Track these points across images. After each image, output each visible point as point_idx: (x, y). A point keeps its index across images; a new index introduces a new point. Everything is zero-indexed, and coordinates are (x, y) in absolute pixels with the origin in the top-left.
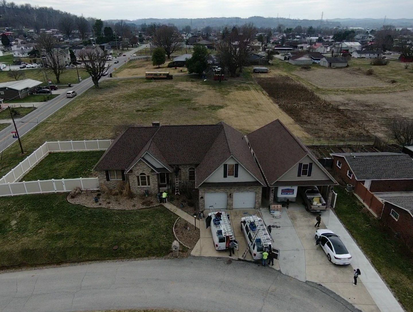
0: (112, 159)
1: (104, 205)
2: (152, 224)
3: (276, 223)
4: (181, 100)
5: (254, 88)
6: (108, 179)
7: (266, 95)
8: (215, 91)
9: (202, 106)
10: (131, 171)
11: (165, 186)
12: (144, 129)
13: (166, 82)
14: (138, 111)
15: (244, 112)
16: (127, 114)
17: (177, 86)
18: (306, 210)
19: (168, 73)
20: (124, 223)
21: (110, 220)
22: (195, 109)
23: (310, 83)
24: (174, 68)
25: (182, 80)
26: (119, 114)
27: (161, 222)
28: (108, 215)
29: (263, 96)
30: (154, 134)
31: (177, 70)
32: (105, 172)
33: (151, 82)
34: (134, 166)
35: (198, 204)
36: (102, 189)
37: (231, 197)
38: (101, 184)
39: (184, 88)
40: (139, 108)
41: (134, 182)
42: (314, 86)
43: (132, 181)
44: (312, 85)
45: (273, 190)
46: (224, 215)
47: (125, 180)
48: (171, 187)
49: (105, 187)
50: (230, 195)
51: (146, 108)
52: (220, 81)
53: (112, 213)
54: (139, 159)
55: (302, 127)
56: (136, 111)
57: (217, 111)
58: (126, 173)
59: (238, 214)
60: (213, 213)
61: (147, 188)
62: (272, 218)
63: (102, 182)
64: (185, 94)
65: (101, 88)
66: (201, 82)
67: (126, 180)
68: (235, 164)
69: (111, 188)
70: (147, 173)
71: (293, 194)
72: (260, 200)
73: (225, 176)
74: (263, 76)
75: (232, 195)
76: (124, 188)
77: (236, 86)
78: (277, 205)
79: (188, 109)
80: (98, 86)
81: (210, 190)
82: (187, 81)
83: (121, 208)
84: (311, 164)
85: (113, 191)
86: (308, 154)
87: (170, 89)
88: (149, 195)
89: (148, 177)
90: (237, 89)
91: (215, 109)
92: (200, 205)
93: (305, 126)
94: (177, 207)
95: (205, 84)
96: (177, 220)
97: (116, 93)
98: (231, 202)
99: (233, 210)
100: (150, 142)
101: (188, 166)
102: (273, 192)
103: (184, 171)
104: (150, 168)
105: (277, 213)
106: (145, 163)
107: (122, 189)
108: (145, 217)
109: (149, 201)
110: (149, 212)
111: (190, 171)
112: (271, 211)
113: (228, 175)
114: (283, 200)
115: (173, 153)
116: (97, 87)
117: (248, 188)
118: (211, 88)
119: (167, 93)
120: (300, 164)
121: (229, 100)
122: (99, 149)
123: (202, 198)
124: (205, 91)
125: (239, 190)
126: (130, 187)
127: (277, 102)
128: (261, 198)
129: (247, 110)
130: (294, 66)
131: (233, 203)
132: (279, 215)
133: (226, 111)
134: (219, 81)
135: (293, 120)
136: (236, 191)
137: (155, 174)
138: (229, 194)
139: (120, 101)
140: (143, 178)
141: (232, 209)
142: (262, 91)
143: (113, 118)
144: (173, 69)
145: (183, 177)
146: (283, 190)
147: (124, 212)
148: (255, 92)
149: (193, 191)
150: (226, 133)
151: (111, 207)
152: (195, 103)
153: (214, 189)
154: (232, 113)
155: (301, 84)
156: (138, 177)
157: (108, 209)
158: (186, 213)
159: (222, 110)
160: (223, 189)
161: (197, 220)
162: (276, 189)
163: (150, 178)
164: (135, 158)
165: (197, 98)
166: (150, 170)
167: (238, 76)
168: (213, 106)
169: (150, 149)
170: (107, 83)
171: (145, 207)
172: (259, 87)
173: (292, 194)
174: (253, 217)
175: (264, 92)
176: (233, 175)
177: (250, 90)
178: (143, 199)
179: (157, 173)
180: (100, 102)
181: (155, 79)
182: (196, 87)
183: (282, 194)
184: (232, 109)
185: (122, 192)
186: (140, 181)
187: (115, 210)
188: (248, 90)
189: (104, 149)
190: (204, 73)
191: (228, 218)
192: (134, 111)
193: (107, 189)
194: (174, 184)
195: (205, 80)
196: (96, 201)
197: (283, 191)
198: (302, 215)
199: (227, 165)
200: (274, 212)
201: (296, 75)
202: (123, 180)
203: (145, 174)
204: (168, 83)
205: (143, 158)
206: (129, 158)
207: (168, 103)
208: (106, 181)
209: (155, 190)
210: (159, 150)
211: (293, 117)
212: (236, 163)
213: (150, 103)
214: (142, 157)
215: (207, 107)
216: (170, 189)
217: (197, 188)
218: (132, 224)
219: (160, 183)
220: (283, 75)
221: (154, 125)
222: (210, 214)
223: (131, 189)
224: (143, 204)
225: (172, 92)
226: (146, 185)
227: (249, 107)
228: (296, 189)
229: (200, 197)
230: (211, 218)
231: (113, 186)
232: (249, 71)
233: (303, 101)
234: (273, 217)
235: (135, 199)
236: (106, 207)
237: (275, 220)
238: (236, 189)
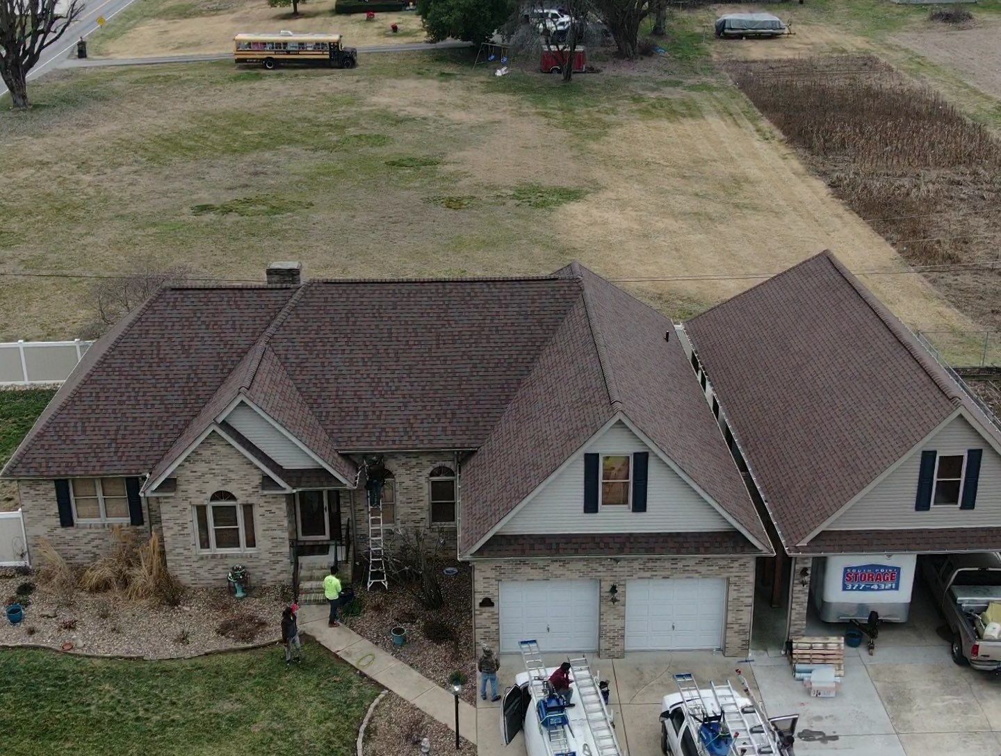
0: (84, 431)
1: (49, 637)
2: (265, 724)
3: (819, 718)
4: (393, 164)
5: (720, 107)
6: (66, 519)
7: (773, 138)
8: (544, 120)
9: (486, 188)
10: (170, 484)
11: (322, 549)
12: (231, 293)
13: (325, 79)
14: (205, 208)
15: (674, 215)
16: (154, 225)
17: (375, 99)
18: (952, 662)
19: (335, 38)
20: (138, 719)
21: (75, 704)
22: (454, 204)
23: (971, 83)
24: (364, 16)
25: (398, 76)
26: (117, 223)
27: (303, 713)
28: (64, 678)
29: (757, 144)
30: (273, 318)
31: (376, 25)
32: (52, 485)
33: (259, 77)
34: (186, 460)
35: (470, 628)
36: (40, 565)
37: (614, 600)
38: (35, 542)
39: (409, 109)
40: (205, 197)
41: (186, 531)
42: (988, 99)
43: (177, 528)
44: (976, 92)
45: (804, 572)
46: (588, 681)
47: (142, 523)
48: (351, 554)
49: (52, 555)
50: (614, 590)
51: (240, 195)
52: (568, 78)
53: (82, 673)
54: (210, 431)
55: (934, 282)
56: (192, 209)
57: (551, 210)
58: (148, 494)
59: (647, 677)
60: (535, 673)
61: (242, 557)
62: (804, 699)
63: (41, 530)
64: (409, 136)
65: (36, 107)
66: (482, 82)
67: (147, 524)
68: (635, 454)
69: (80, 559)
70: (243, 488)
71: (897, 588)
72: (747, 617)
73: (591, 506)
74: (757, 51)
75: (619, 589)
76: (139, 559)
77: (637, 99)
78: (826, 637)
79: (427, 201)
80: (24, 97)
81: (526, 570)
82: (420, 74)
83: (121, 647)
84: (975, 456)
85: (88, 572)
86: (961, 410)
87: (342, 113)
88: (248, 590)
89: (248, 508)
90: (646, 113)
91: (544, 205)
92: (478, 634)
93: (949, 279)
94: (377, 644)
95: (504, 92)
96: (373, 705)
97: (103, 130)
98: (618, 623)
99: (628, 658)
100: (259, 355)
101: (424, 460)
102: (807, 579)
103: (408, 483)
104: (257, 468)
105: (823, 676)
106: (233, 447)
107: (130, 565)
108: (230, 691)
109: (251, 619)
110: (251, 666)
111: (433, 483)
112: (798, 667)
113: (604, 503)
114: (852, 616)
115: (357, 405)
116: (20, 101)
117: (691, 560)
118: (527, 107)
119: (330, 131)
120: (924, 453)
121: (609, 161)
122: (24, 383)
123: (487, 603)
124: (499, 122)
125: (651, 569)
126: (163, 553)
127: (821, 168)
128: (751, 609)
129: (687, 208)
130: (900, 11)
131: (623, 628)
132: (834, 685)
133: (594, 212)
134: (562, 77)
135: (893, 250)
136: (642, 574)
137: (275, 497)
138: (607, 587)
139: (121, 165)
140: (224, 515)
141: (622, 654)
142: (753, 120)
143: (90, 239)
144: (359, 22)
145: (402, 510)
146: (852, 568)
147: (136, 669)
148: (722, 123)
149: (449, 569)
150: (592, 314)
151: (81, 644)
152: (455, 177)
153: (541, 564)
154: (618, 220)
155: (929, 87)
156: (201, 510)
157: (67, 652)
158: (415, 674)
159: (574, 208)
160: (580, 565)
161: (464, 706)
162: (821, 566)
163: (257, 512)
164: (187, 424)
165: (461, 154)
166: (257, 480)
167: (648, 51)
168: (537, 189)
169: (255, 386)
170: (62, 84)
171: (230, 644)
172: (741, 102)
173: (891, 589)
174: (719, 692)
175: (765, 124)
176: (626, 502)
177: (703, 117)
178: (226, 608)
179: (289, 490)
180: (33, 171)
181: (275, 64)
182: (459, 102)
183: (845, 588)
184: (622, 205)
185: (129, 576)
186: (211, 526)
187: (98, 657)
188: (692, 116)
189: (48, 382)
190: (497, 38)
191: (606, 694)
192: (186, 210)
193: (60, 562)
194: (365, 537)
195: (499, 73)
196: (15, 616)
197: (852, 578)
198: (934, 681)
199: (597, 455)
200: (810, 672)
201: (906, 50)
202: (133, 523)
203: (232, 498)
204: (335, 84)
205: (225, 425)
206: (160, 423)
207: (340, 173)
208: (55, 528)
209: (278, 567)
210: (298, 389)
211: (896, 237)
212: (640, 449)
213: (256, 174)
214: (220, 420)
215: (511, 193)
216: (346, 562)
217: (467, 557)
218: (173, 721)
219: (301, 537)
220: (849, 48)
221: (276, 278)
222: (521, 679)
223: (169, 564)
224: (223, 630)
225: (356, 124)
226: (238, 546)
227: (697, 195)
228: (907, 565)
229: (478, 598)
230: (529, 698)
231: (89, 548)
232: (699, 30)
233: (937, 164)
234: (808, 692)
235: (185, 608)
236: (56, 646)
237: (816, 708)
238: (636, 565)
